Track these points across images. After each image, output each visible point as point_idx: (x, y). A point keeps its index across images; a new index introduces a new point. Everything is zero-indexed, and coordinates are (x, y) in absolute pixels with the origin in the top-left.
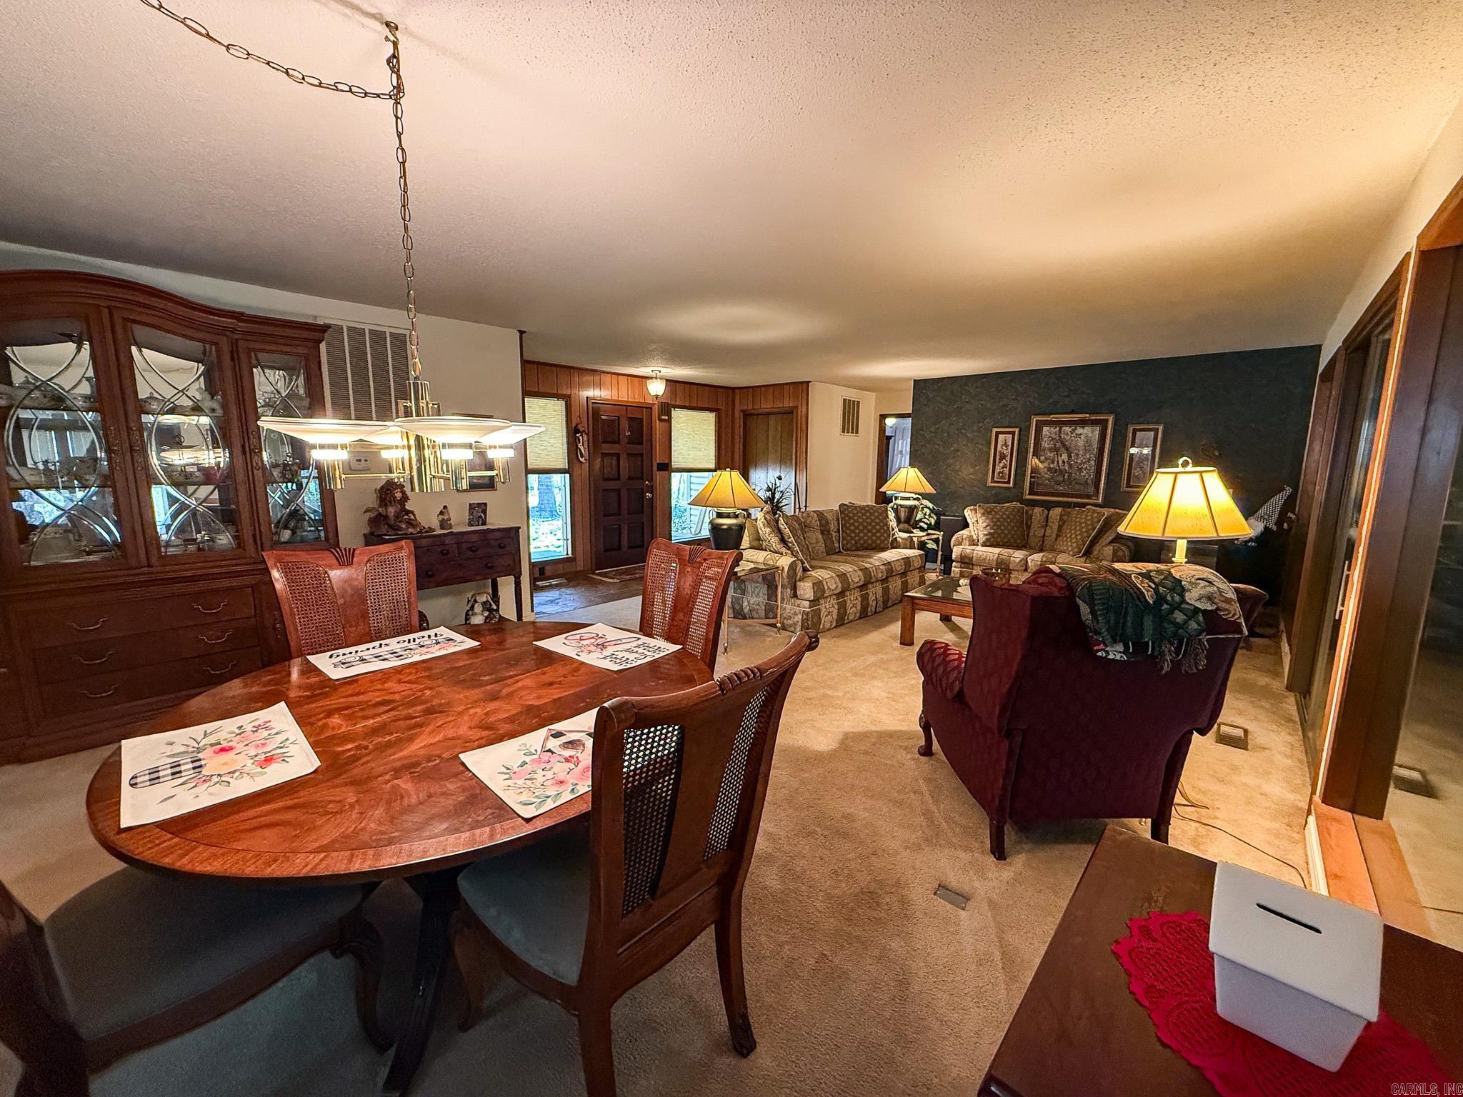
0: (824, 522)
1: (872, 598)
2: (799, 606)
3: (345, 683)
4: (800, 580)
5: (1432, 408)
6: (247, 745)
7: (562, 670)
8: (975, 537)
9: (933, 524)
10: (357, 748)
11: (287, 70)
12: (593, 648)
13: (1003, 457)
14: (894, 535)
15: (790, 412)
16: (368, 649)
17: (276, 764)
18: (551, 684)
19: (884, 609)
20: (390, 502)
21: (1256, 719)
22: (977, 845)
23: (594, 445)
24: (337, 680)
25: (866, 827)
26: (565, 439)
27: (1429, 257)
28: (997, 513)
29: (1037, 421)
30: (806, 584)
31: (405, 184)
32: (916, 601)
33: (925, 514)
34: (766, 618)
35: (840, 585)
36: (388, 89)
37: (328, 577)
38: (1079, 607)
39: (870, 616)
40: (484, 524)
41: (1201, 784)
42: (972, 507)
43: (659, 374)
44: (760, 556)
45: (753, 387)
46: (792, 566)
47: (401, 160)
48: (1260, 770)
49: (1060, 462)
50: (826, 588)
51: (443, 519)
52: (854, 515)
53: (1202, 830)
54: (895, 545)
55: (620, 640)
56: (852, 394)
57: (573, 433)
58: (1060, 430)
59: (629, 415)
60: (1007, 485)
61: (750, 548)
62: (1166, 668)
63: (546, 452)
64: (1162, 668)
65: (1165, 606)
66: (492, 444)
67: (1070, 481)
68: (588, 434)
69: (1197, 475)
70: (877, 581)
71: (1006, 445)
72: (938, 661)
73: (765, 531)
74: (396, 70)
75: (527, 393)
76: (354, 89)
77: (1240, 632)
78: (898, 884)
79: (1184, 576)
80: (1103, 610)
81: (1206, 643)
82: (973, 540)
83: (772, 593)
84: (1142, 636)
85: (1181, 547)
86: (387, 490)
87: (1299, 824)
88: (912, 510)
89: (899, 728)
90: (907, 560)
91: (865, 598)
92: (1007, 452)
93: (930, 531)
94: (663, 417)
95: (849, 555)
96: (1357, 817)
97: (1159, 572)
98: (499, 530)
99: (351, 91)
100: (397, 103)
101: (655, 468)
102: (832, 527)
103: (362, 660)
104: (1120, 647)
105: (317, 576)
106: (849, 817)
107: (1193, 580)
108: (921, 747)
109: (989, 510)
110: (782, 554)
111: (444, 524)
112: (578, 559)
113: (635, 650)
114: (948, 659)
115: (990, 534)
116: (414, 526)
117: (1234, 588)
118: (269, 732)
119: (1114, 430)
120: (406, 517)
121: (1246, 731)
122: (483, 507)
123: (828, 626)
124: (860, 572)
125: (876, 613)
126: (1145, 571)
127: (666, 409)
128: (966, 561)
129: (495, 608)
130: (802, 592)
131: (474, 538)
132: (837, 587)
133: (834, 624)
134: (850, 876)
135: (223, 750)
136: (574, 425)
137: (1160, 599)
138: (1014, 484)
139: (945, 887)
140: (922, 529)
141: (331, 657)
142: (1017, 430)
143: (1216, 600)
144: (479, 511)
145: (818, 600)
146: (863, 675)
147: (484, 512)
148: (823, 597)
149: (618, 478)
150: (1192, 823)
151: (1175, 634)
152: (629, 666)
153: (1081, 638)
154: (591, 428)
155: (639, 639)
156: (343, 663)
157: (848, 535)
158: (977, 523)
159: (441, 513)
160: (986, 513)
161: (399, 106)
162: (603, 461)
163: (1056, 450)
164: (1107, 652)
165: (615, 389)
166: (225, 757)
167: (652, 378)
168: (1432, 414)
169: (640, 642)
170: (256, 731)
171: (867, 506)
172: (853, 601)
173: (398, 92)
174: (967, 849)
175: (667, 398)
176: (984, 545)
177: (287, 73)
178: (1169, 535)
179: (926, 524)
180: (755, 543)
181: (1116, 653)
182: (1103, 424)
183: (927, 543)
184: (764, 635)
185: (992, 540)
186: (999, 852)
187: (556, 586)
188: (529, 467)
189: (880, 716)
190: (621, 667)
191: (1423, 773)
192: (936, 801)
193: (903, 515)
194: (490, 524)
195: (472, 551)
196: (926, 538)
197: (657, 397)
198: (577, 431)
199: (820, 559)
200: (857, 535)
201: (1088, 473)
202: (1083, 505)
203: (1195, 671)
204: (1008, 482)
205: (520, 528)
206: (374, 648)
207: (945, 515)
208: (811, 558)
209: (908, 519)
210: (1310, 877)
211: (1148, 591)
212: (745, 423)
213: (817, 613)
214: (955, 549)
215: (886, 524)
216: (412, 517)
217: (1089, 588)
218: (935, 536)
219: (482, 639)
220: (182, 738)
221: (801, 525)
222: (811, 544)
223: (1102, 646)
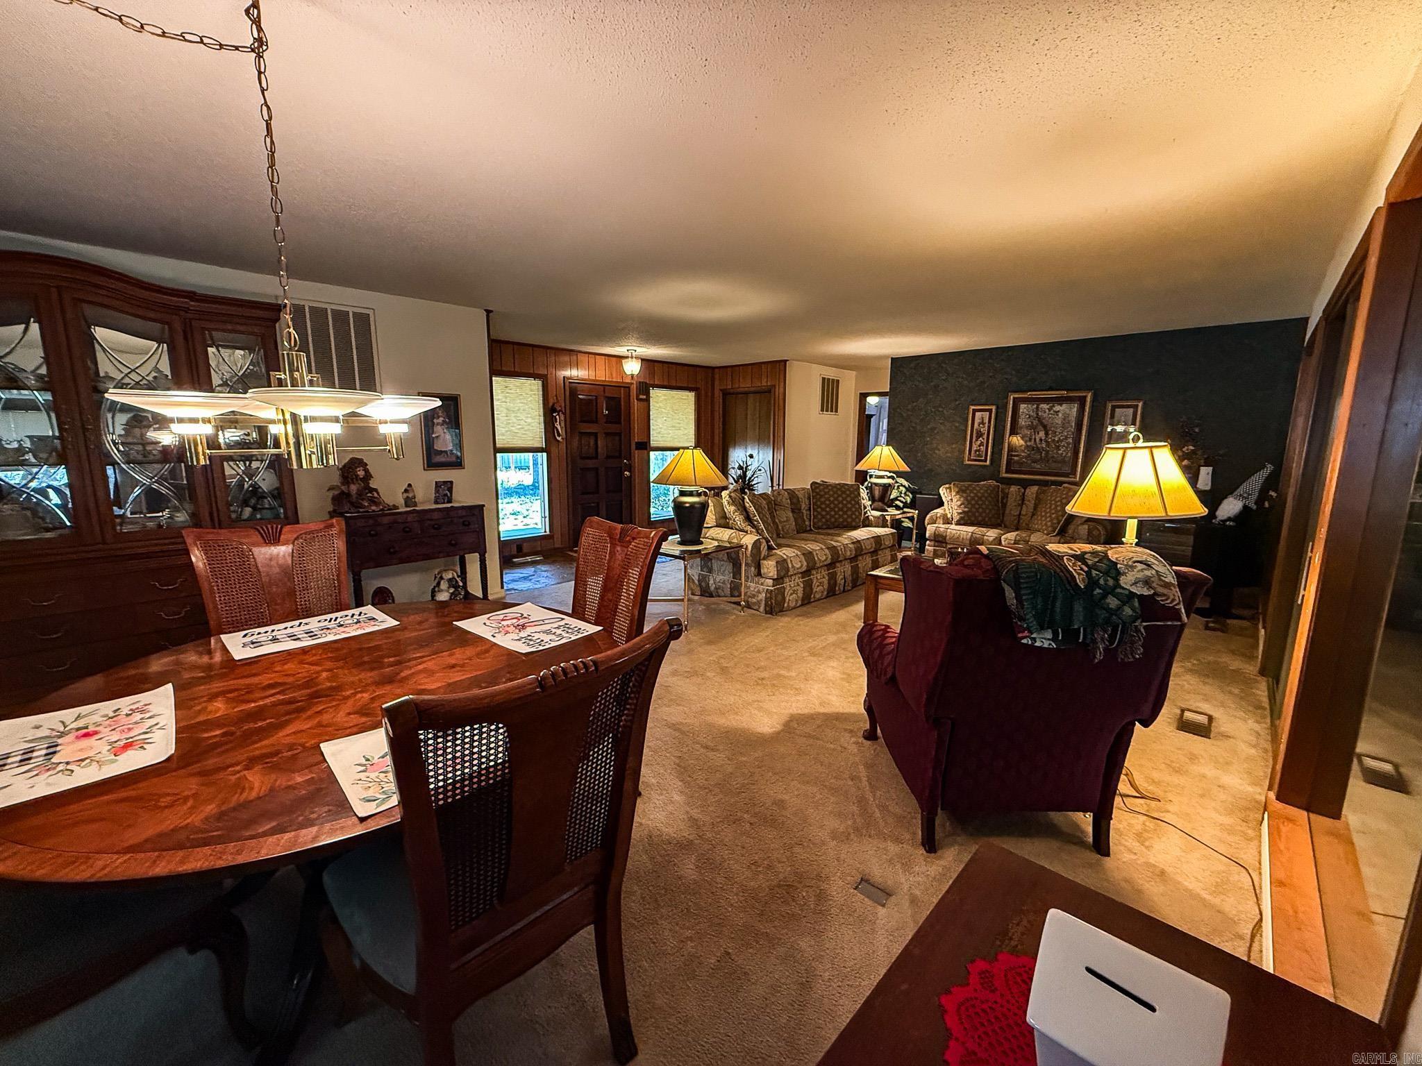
0: (795, 500)
1: (840, 577)
2: (762, 584)
3: (246, 664)
4: (764, 559)
5: (1400, 376)
6: (114, 730)
7: (470, 651)
8: (949, 516)
9: (909, 502)
10: (224, 735)
11: (120, 17)
12: (512, 629)
13: (980, 435)
14: (866, 513)
15: (769, 391)
16: (286, 628)
17: (133, 752)
18: (453, 666)
19: (853, 588)
20: (352, 480)
21: (1223, 705)
22: (908, 836)
23: (571, 427)
24: (239, 660)
25: (795, 814)
26: (542, 419)
27: (1395, 209)
28: (971, 492)
29: (1014, 398)
30: (770, 562)
31: (272, 142)
32: (879, 581)
33: (900, 491)
34: (732, 596)
35: (805, 564)
36: (249, 42)
37: (253, 555)
38: (1004, 590)
39: (836, 595)
40: (450, 501)
41: (1156, 775)
42: (947, 486)
43: (634, 354)
44: (725, 535)
45: (732, 367)
46: (756, 545)
47: (266, 117)
48: (1221, 760)
49: (1038, 440)
50: (790, 565)
51: (408, 497)
52: (826, 493)
53: (1151, 824)
54: (867, 523)
55: (543, 621)
56: (831, 373)
57: (549, 412)
58: (1037, 408)
59: (607, 395)
60: (985, 463)
61: (717, 526)
62: (1099, 657)
63: (522, 431)
64: (1095, 657)
65: (1098, 591)
66: (383, 418)
67: (1046, 460)
68: (565, 414)
69: (1147, 451)
70: (846, 559)
71: (983, 423)
72: (875, 644)
73: (730, 509)
74: (257, 22)
75: (496, 371)
76: (206, 40)
77: (1180, 619)
78: (819, 877)
79: (1121, 559)
80: (1029, 594)
81: (1142, 630)
82: (948, 519)
83: (737, 572)
84: (1071, 622)
85: (1132, 526)
86: (350, 468)
87: (1255, 820)
88: (886, 488)
89: (847, 710)
90: (877, 539)
91: (832, 577)
92: (984, 430)
93: (906, 510)
94: (641, 397)
95: (819, 533)
96: (1312, 816)
97: (1094, 553)
98: (463, 508)
99: (202, 42)
100: (259, 56)
101: (633, 446)
102: (803, 506)
103: (275, 640)
104: (1049, 635)
105: (242, 554)
106: (781, 804)
107: (1130, 563)
108: (866, 731)
109: (964, 488)
110: (747, 532)
111: (409, 501)
112: (555, 536)
113: (554, 631)
114: (885, 642)
115: (964, 512)
116: (377, 504)
117: (1176, 572)
118: (142, 716)
119: (1092, 407)
120: (369, 495)
121: (1211, 718)
122: (449, 485)
123: (793, 604)
124: (827, 551)
125: (844, 591)
126: (1079, 553)
127: (644, 389)
128: (939, 539)
129: (461, 584)
130: (766, 570)
131: (436, 516)
132: (802, 566)
133: (800, 603)
134: (769, 867)
135: (87, 735)
136: (551, 404)
137: (1092, 583)
138: (992, 460)
139: (867, 881)
140: (898, 508)
141: (245, 636)
142: (994, 408)
143: (1154, 585)
144: (444, 490)
145: (782, 578)
146: (820, 655)
147: (450, 490)
148: (786, 575)
149: (596, 458)
150: (1140, 816)
151: (1107, 621)
152: (541, 648)
153: (1006, 624)
154: (568, 408)
155: (563, 619)
156: (253, 643)
157: (819, 513)
158: (951, 501)
159: (406, 491)
160: (960, 492)
161: (261, 59)
162: (580, 440)
163: (1031, 427)
164: (1034, 640)
165: (592, 368)
166: (85, 743)
167: (627, 357)
168: (1399, 383)
169: (562, 623)
170: (131, 714)
171: (839, 484)
172: (820, 581)
173: (259, 47)
174: (898, 840)
175: (645, 378)
176: (958, 523)
177: (121, 20)
178: (1116, 514)
179: (902, 502)
180: (722, 521)
181: (1043, 640)
182: (1082, 401)
183: (903, 522)
184: (727, 612)
185: (966, 518)
186: (930, 845)
187: (534, 563)
188: (498, 445)
189: (830, 697)
190: (533, 649)
191: (1396, 766)
192: (873, 788)
193: (877, 493)
194: (456, 501)
195: (435, 529)
196: (900, 516)
197: (632, 376)
198: (553, 410)
199: (789, 538)
200: (828, 513)
201: (1064, 452)
202: (1061, 483)
203: (1132, 660)
204: (986, 461)
205: (484, 506)
206: (292, 627)
207: (921, 494)
208: (779, 535)
209: (882, 498)
210: (1261, 879)
211: (1079, 574)
212: (724, 400)
213: (782, 592)
214: (929, 527)
215: (859, 503)
216: (376, 495)
217: (1016, 572)
218: (911, 515)
219: (405, 619)
220: (50, 721)
221: (770, 504)
222: (780, 522)
223: (1026, 633)
